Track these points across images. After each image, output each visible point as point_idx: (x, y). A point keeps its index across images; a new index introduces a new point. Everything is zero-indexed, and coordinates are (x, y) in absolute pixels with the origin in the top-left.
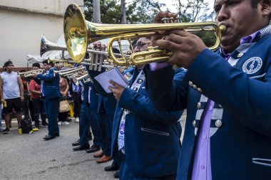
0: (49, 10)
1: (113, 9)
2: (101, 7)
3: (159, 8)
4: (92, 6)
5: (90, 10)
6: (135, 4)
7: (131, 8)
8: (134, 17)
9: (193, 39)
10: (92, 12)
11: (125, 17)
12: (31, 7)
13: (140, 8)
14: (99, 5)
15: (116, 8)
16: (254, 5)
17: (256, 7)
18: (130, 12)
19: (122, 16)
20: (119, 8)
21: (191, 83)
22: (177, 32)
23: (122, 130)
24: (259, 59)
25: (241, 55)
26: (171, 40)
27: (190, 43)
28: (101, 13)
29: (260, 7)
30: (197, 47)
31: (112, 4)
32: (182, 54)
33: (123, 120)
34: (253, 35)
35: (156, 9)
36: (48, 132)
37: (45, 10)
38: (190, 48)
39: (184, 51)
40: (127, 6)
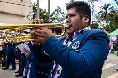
0: (18, 13)
1: (45, 14)
2: (40, 13)
3: (64, 14)
4: (36, 12)
5: (35, 14)
6: (54, 13)
7: (52, 14)
8: (53, 18)
9: (47, 32)
10: (36, 15)
11: (50, 18)
12: (10, 12)
13: (56, 14)
14: (39, 12)
15: (46, 14)
16: (81, 18)
17: (82, 18)
18: (52, 15)
19: (49, 17)
20: (47, 14)
21: (44, 51)
22: (40, 28)
23: (29, 71)
24: (79, 42)
25: (74, 40)
26: (36, 31)
27: (45, 33)
28: (40, 15)
29: (84, 18)
30: (48, 35)
31: (45, 12)
32: (41, 38)
33: (30, 66)
34: (79, 31)
35: (63, 15)
36: (12, 67)
37: (16, 13)
38: (45, 35)
39: (42, 37)
40: (51, 13)
